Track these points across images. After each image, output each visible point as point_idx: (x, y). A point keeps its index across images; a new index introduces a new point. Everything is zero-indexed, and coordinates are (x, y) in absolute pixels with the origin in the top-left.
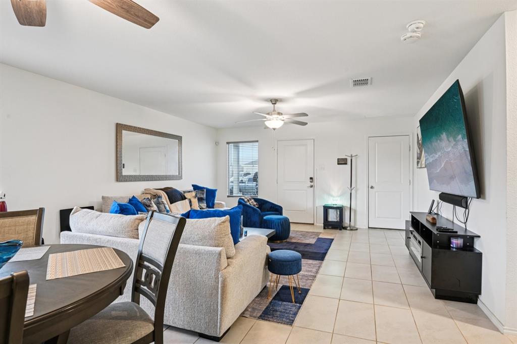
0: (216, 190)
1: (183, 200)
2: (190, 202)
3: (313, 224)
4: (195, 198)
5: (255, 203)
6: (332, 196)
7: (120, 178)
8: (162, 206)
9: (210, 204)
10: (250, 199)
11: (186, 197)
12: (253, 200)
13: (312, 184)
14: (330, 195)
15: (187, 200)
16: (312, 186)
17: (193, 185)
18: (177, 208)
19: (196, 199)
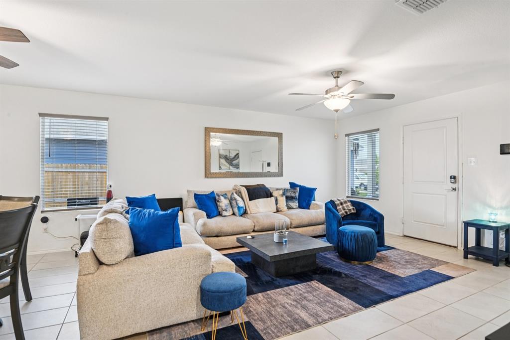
0: (315, 189)
1: (267, 197)
2: (276, 200)
3: (456, 247)
4: (282, 196)
5: (351, 208)
6: (490, 207)
7: (208, 174)
8: (234, 203)
9: (304, 204)
10: (345, 202)
11: (273, 194)
12: (349, 204)
13: (454, 186)
14: (487, 205)
15: (273, 198)
16: (454, 189)
17: (290, 183)
18: (257, 205)
19: (284, 198)
